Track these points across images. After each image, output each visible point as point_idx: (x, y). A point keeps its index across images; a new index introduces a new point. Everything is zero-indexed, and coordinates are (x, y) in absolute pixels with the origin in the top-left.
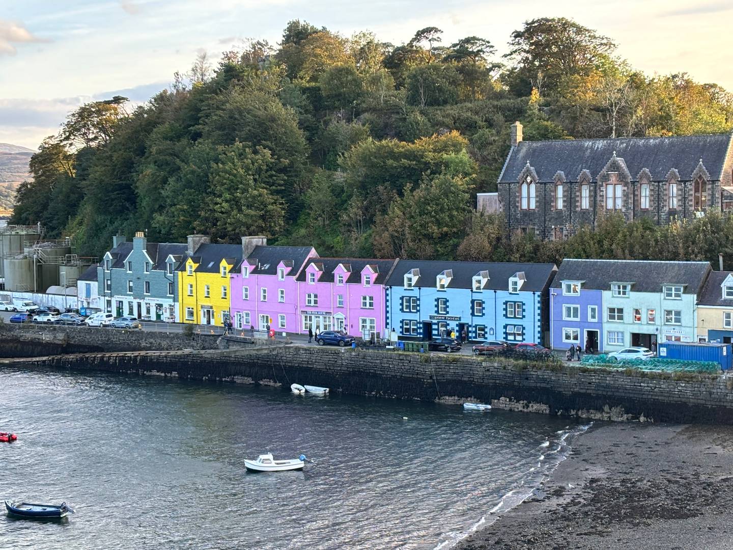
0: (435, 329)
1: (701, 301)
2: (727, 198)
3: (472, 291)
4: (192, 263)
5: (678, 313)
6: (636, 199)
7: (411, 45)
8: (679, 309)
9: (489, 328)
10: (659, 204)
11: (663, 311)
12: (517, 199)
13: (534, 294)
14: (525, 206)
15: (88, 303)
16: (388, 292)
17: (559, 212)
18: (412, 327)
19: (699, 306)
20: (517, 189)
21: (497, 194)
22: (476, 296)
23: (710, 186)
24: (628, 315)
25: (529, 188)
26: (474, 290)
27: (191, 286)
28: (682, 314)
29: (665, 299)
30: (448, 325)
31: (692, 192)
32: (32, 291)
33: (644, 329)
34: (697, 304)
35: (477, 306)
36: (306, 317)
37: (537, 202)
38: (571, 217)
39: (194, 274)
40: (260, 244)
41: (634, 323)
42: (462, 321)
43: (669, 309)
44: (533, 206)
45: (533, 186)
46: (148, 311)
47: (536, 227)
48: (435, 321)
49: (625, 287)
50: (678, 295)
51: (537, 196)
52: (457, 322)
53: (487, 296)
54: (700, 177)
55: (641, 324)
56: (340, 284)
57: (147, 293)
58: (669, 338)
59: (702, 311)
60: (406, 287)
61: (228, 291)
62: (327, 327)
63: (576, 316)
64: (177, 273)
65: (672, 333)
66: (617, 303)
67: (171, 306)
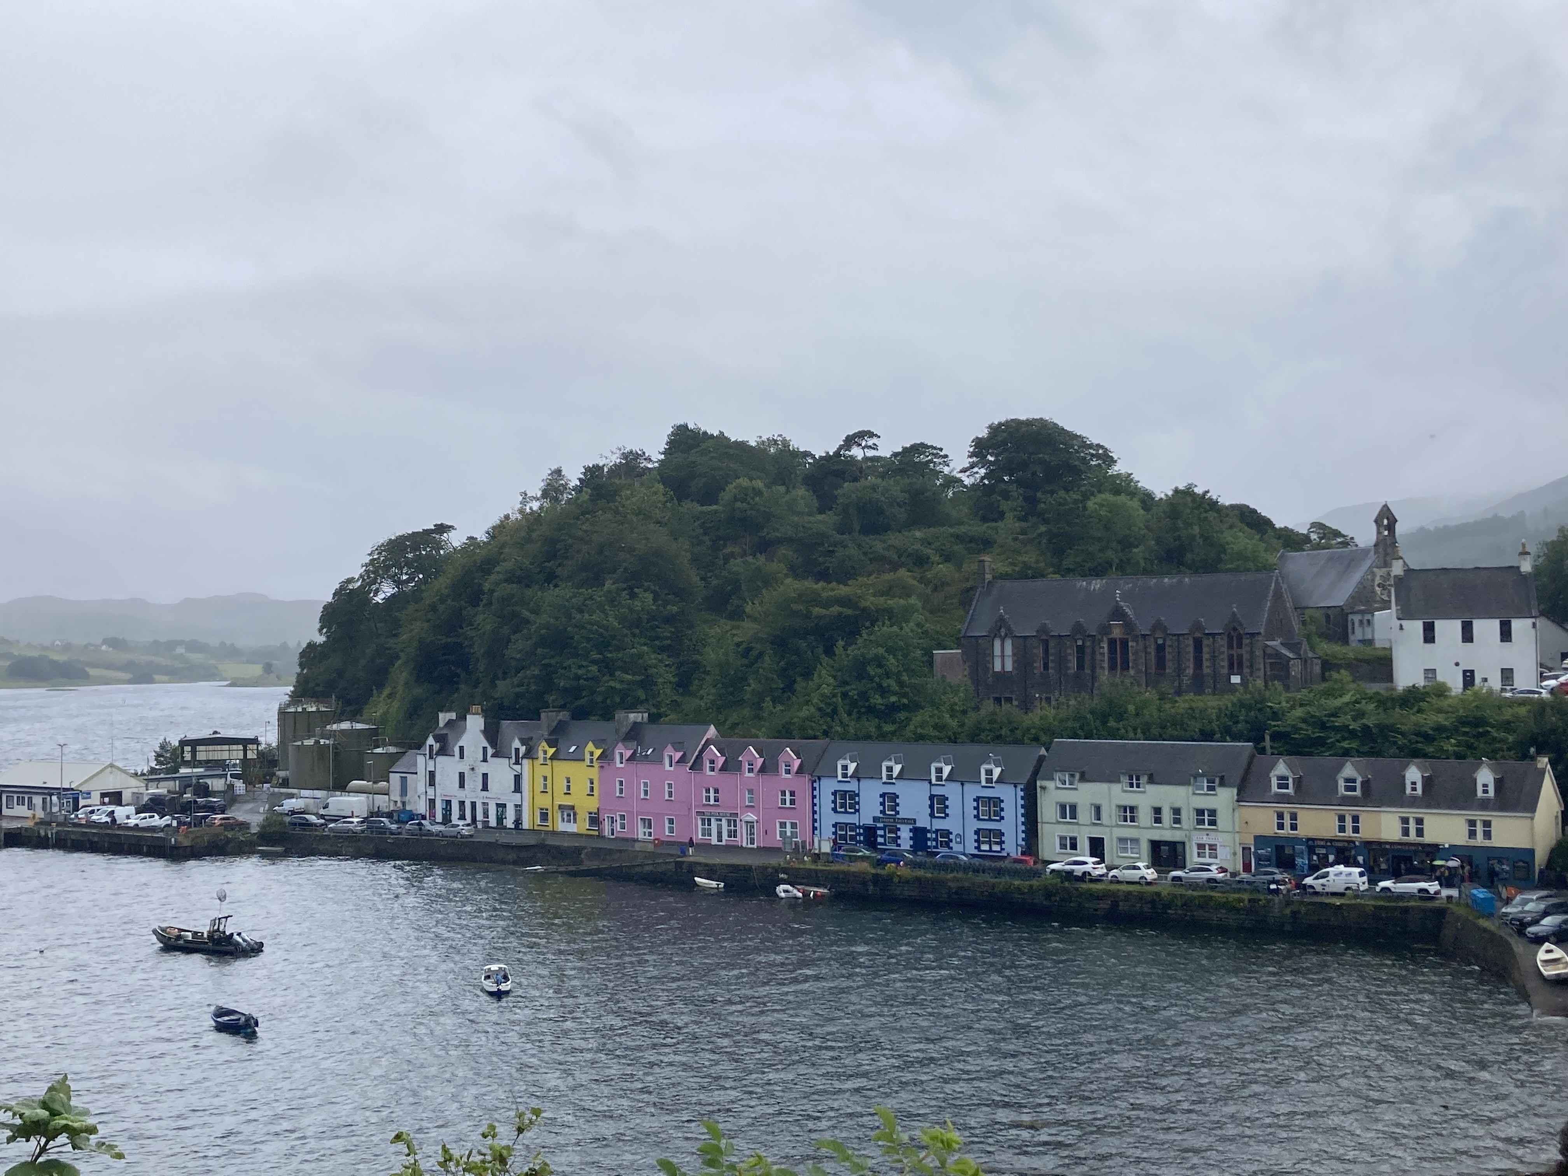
0: (881, 836)
1: (1241, 798)
2: (1270, 656)
4: (547, 748)
5: (1213, 813)
7: (837, 454)
8: (1211, 806)
9: (954, 834)
10: (1179, 665)
11: (1190, 810)
12: (988, 658)
13: (1016, 787)
14: (998, 668)
15: (404, 803)
16: (816, 785)
17: (1045, 676)
18: (849, 833)
19: (1241, 804)
20: (987, 645)
21: (959, 651)
22: (937, 791)
23: (1248, 641)
24: (1145, 816)
25: (1003, 644)
26: (934, 781)
27: (545, 778)
28: (1219, 813)
29: (1194, 794)
30: (899, 829)
31: (1225, 649)
32: (327, 789)
33: (1166, 833)
34: (1238, 801)
35: (938, 805)
36: (703, 820)
37: (1014, 662)
38: (1061, 683)
39: (549, 762)
40: (639, 720)
41: (1152, 828)
42: (919, 824)
43: (1201, 806)
44: (1009, 667)
45: (1008, 642)
46: (486, 814)
47: (1014, 696)
48: (880, 825)
49: (1138, 779)
50: (1210, 788)
51: (1014, 654)
52: (911, 827)
53: (951, 791)
54: (1235, 629)
55: (1162, 828)
56: (747, 774)
57: (485, 788)
58: (1201, 846)
59: (1244, 810)
60: (840, 778)
61: (596, 786)
62: (732, 834)
63: (1074, 816)
64: (525, 762)
65: (1205, 840)
66: (1129, 799)
67: (516, 806)
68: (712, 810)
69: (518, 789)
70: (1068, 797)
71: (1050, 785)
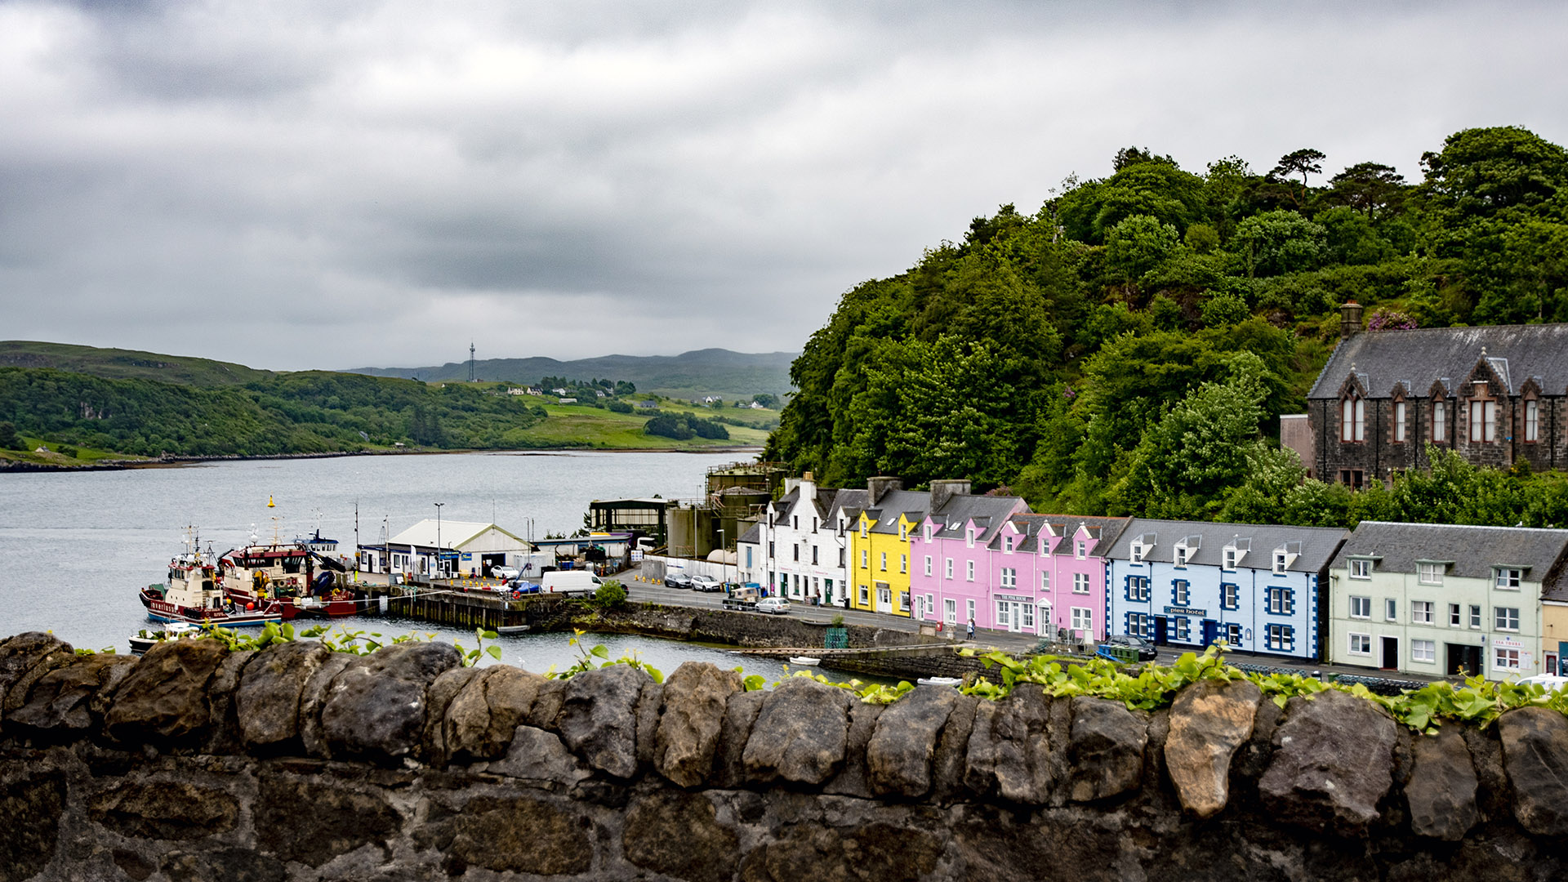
0: (1171, 629)
1: (1546, 596)
3: (1221, 569)
4: (867, 520)
5: (1515, 612)
6: (1517, 424)
7: (1269, 178)
8: (1514, 606)
11: (1492, 610)
12: (1337, 425)
13: (1307, 576)
14: (1348, 437)
15: (749, 575)
16: (1109, 569)
17: (1399, 446)
18: (1141, 624)
19: (1546, 603)
20: (1337, 409)
21: (1306, 416)
22: (1228, 578)
24: (1442, 614)
25: (1354, 407)
26: (1225, 568)
27: (865, 553)
28: (1521, 614)
29: (1495, 589)
30: (1189, 622)
32: (691, 558)
33: (1465, 636)
34: (1542, 600)
35: (1228, 594)
36: (1001, 604)
37: (1366, 429)
38: (1416, 455)
39: (868, 535)
40: (960, 490)
41: (1449, 628)
42: (1209, 617)
43: (1502, 605)
44: (1360, 436)
45: (1360, 406)
46: (816, 590)
47: (1364, 470)
48: (1171, 616)
50: (1514, 583)
51: (1366, 420)
52: (1201, 619)
53: (1242, 578)
55: (1460, 630)
56: (1044, 555)
57: (815, 562)
58: (1501, 653)
59: (1548, 611)
60: (1133, 561)
61: (907, 562)
62: (1029, 620)
63: (1367, 612)
64: (849, 534)
65: (1506, 645)
66: (1424, 595)
67: (842, 582)
68: (1011, 594)
69: (842, 565)
70: (1361, 589)
71: (1343, 574)
